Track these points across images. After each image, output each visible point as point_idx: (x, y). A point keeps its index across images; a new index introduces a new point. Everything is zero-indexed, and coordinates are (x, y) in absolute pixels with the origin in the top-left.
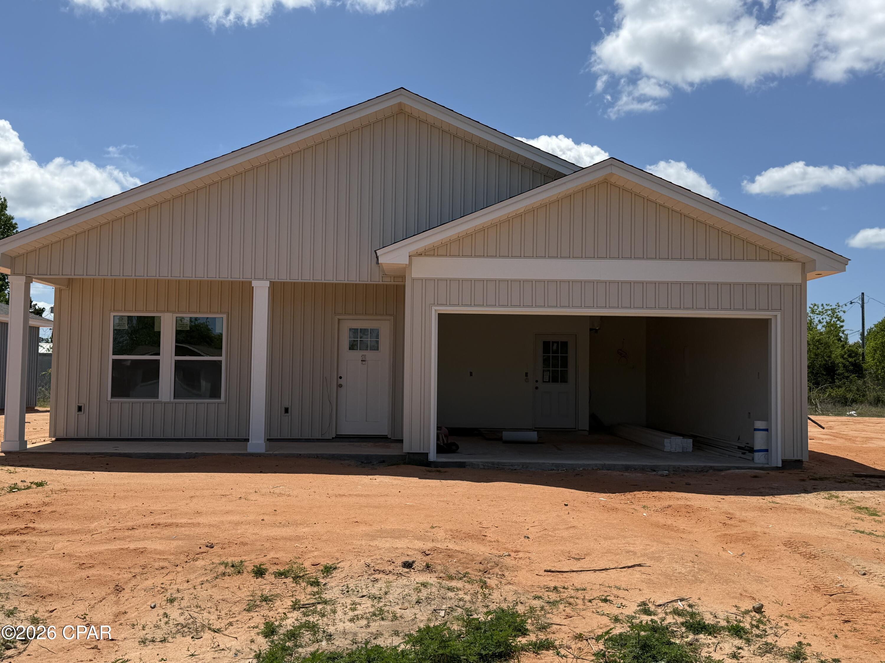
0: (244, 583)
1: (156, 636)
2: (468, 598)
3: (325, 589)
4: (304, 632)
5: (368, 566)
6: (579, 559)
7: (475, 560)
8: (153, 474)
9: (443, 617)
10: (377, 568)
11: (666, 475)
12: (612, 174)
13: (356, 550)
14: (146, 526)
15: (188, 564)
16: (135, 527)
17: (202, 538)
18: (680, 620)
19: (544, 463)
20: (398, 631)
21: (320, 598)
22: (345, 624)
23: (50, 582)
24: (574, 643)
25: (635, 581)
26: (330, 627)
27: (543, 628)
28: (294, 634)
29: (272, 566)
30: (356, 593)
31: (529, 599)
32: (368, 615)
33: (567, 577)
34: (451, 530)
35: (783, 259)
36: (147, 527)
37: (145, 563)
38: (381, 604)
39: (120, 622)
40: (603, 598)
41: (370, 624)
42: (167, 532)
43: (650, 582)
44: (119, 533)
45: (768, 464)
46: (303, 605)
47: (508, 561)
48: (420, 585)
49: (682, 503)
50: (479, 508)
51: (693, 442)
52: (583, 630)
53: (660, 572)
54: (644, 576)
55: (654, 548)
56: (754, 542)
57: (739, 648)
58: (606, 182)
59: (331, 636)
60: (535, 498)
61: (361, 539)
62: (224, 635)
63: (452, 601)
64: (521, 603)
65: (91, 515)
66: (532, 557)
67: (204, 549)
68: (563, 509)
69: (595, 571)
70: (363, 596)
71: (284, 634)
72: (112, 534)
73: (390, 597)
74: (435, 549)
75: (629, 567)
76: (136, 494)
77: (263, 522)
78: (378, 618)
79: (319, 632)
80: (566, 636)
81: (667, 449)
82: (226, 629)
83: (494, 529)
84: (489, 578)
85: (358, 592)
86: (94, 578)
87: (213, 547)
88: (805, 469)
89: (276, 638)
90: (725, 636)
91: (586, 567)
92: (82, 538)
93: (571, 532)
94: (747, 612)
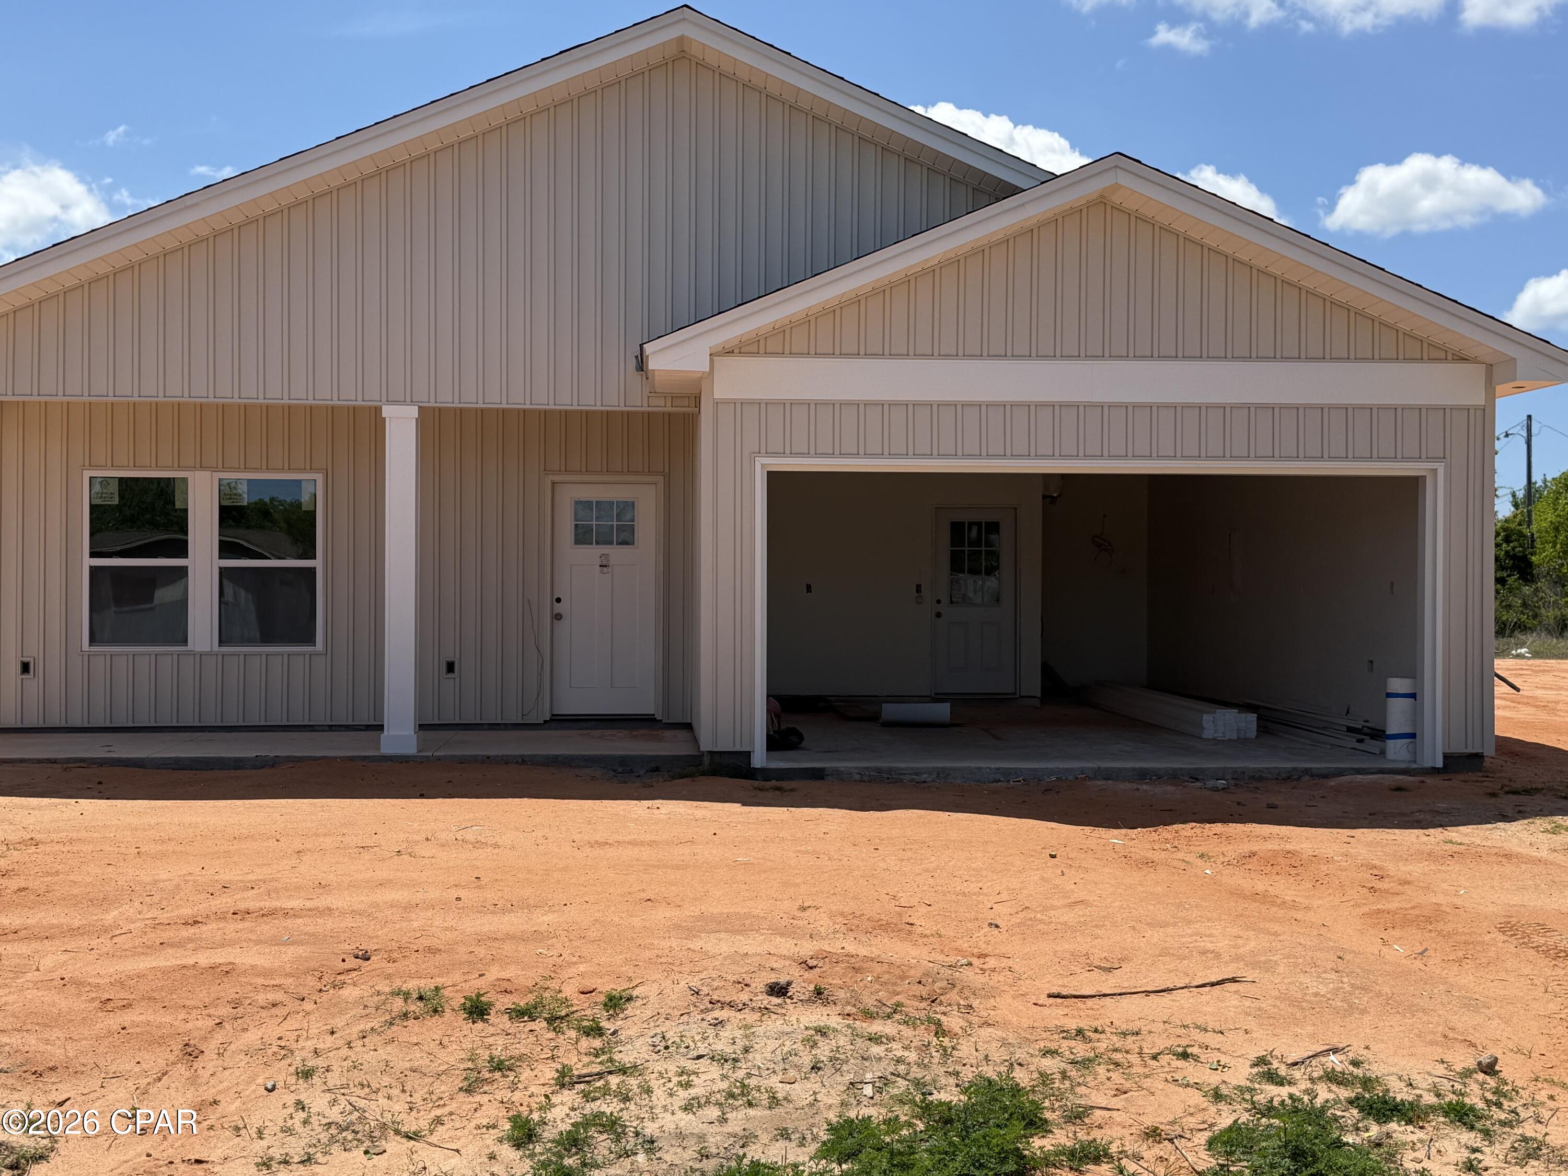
0: (449, 1033)
1: (292, 1152)
2: (912, 1056)
3: (616, 1043)
4: (596, 1135)
5: (697, 993)
6: (1109, 970)
7: (908, 977)
8: (199, 802)
9: (872, 1098)
10: (715, 997)
11: (1224, 789)
12: (1117, 187)
13: (664, 960)
14: (221, 917)
15: (325, 996)
16: (199, 919)
17: (342, 938)
18: (1345, 1093)
19: (980, 768)
20: (785, 1129)
21: (611, 1060)
22: (676, 1118)
23: (47, 1042)
24: (1145, 1147)
25: (1232, 1014)
26: (647, 1123)
27: (1077, 1116)
28: (575, 1140)
29: (500, 996)
30: (683, 1050)
31: (1032, 1056)
32: (718, 1096)
33: (1096, 1007)
34: (842, 914)
35: (1450, 357)
36: (225, 918)
37: (237, 996)
38: (740, 1074)
39: (208, 1122)
40: (1180, 1050)
41: (728, 1116)
42: (268, 928)
43: (1260, 1015)
44: (167, 933)
45: (1415, 762)
46: (579, 1076)
47: (969, 976)
48: (813, 1032)
49: (1276, 847)
50: (882, 865)
51: (1258, 718)
52: (1158, 1120)
53: (1276, 993)
54: (1247, 1003)
55: (1253, 944)
56: (1440, 926)
57: (1475, 1150)
58: (1102, 202)
59: (652, 1142)
60: (987, 842)
61: (667, 935)
62: (430, 1144)
63: (884, 1064)
64: (1020, 1064)
65: (102, 896)
66: (1016, 967)
67: (352, 963)
68: (1050, 864)
69: (1148, 993)
70: (699, 1057)
71: (553, 1141)
72: (154, 935)
73: (757, 1058)
74: (824, 956)
75: (1213, 984)
76: (179, 848)
77: (461, 904)
78: (741, 1102)
79: (625, 1134)
80: (1126, 1132)
81: (1208, 734)
82: (431, 1132)
83: (924, 910)
84: (944, 1014)
85: (687, 1047)
86: (138, 1030)
87: (368, 959)
88: (1488, 772)
89: (538, 1149)
90: (1442, 1126)
91: (1126, 985)
92: (94, 943)
93: (1081, 913)
94: (1467, 1074)
